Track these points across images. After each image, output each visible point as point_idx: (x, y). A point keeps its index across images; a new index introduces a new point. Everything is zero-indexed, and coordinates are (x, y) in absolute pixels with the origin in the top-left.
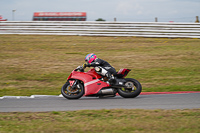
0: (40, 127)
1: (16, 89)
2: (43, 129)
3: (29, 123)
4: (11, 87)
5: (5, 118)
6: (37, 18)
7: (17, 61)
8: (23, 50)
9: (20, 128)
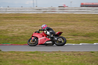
0: (85, 59)
1: (73, 40)
2: (86, 60)
3: (79, 57)
4: (70, 39)
5: (68, 54)
6: (82, 6)
7: (73, 26)
8: (76, 21)
9: (75, 59)
